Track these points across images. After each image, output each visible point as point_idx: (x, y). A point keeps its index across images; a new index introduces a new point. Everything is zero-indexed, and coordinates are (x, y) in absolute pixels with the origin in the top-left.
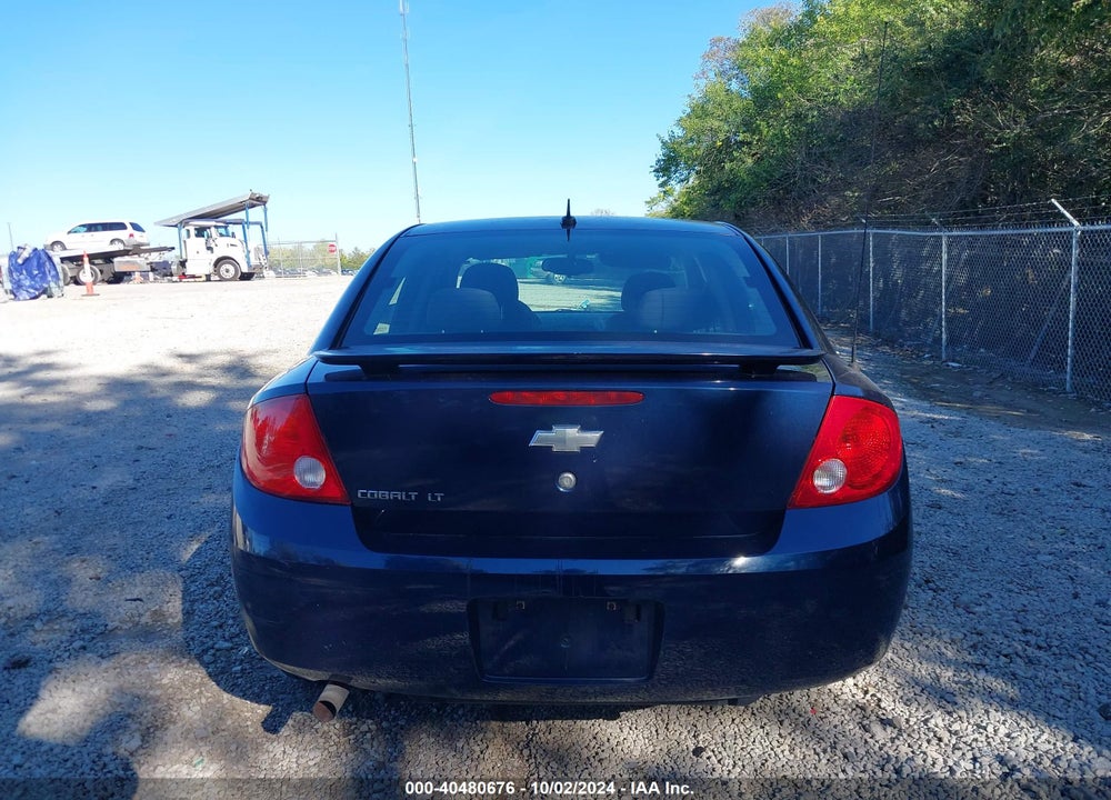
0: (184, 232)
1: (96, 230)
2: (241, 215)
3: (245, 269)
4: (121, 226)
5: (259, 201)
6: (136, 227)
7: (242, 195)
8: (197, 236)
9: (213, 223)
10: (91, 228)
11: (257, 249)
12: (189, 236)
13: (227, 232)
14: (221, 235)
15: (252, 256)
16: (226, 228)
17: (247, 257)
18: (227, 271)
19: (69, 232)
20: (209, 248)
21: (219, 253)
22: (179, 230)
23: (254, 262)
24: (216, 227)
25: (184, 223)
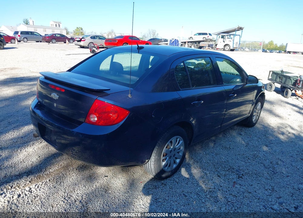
0: (218, 36)
1: (201, 35)
2: (234, 33)
3: (232, 48)
4: (206, 34)
5: (240, 29)
6: (210, 34)
7: (236, 27)
8: (221, 38)
9: (226, 35)
10: (200, 34)
11: (237, 43)
12: (219, 38)
13: (230, 37)
14: (228, 38)
15: (235, 44)
16: (230, 36)
17: (233, 45)
18: (227, 48)
19: (194, 35)
20: (224, 41)
21: (226, 43)
22: (217, 36)
23: (235, 46)
24: (227, 36)
25: (219, 34)
